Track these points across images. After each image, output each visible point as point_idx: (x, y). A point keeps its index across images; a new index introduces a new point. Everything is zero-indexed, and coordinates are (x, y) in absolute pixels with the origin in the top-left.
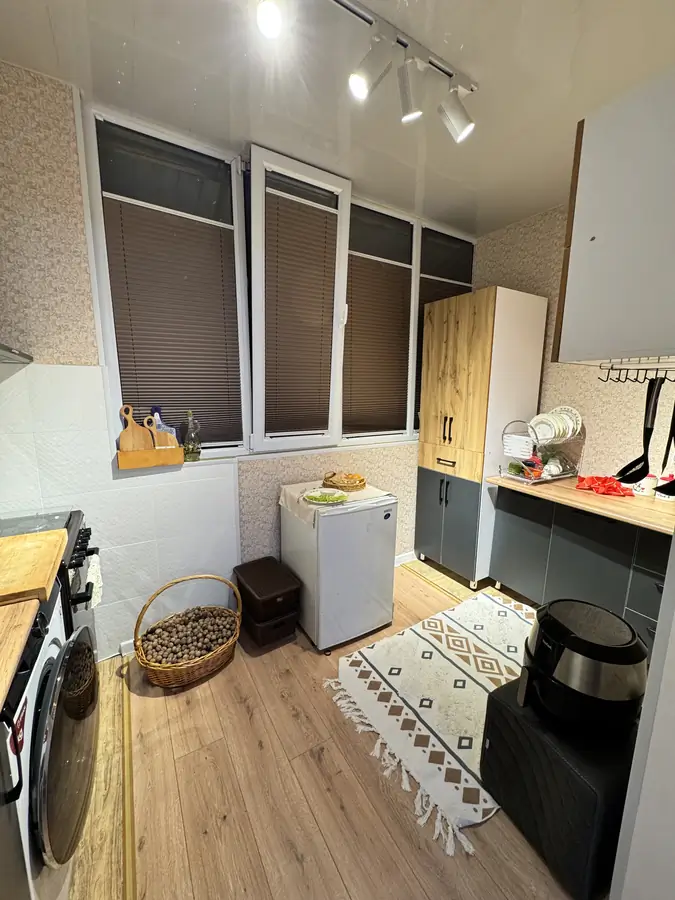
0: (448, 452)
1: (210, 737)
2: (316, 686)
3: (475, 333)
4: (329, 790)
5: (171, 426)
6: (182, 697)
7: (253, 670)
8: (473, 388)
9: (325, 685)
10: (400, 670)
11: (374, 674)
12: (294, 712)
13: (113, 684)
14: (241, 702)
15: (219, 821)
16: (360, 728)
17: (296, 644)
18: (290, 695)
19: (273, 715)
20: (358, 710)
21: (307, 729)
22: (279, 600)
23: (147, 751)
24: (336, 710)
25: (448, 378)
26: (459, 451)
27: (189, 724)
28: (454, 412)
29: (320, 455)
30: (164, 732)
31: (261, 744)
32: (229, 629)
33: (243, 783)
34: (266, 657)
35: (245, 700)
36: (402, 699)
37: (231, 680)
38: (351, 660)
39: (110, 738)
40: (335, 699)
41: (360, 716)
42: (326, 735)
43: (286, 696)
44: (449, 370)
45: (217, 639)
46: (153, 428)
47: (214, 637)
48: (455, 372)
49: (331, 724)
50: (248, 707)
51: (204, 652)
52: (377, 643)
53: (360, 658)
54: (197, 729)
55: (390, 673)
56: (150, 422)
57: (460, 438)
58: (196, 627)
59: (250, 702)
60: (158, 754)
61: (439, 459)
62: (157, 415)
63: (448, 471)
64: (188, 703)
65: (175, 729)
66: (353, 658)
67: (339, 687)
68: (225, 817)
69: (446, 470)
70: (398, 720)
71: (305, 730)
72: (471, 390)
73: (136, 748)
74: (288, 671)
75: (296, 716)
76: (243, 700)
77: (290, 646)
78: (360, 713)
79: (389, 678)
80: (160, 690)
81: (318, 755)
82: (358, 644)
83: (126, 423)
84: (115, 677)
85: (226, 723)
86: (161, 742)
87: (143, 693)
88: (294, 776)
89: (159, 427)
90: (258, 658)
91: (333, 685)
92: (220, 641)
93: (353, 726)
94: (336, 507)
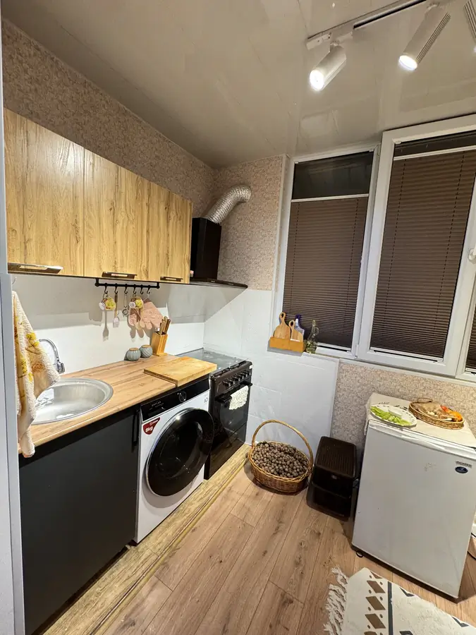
1: (251, 521)
2: (328, 564)
4: (271, 626)
5: (303, 328)
6: (257, 489)
7: (300, 512)
9: (334, 571)
11: (385, 614)
12: (298, 560)
13: (242, 457)
14: (278, 521)
15: (218, 560)
16: (329, 628)
17: (342, 524)
18: (306, 549)
19: (286, 546)
20: (340, 616)
21: (295, 579)
22: (334, 477)
23: (226, 498)
24: (324, 595)
27: (248, 505)
29: (425, 379)
30: (237, 497)
31: (265, 553)
32: (298, 472)
33: (241, 559)
34: (314, 512)
35: (281, 522)
37: (284, 505)
38: (373, 579)
39: (221, 478)
40: (332, 586)
41: (337, 621)
42: (302, 598)
43: (303, 546)
45: (288, 472)
46: (293, 328)
47: (286, 470)
49: (312, 598)
50: (278, 527)
51: (275, 473)
52: (416, 596)
53: (385, 588)
54: (249, 509)
56: (292, 324)
58: (282, 457)
59: (283, 526)
60: (228, 503)
62: (297, 320)
64: (257, 494)
65: (242, 500)
66: (378, 581)
67: (343, 585)
68: (221, 562)
71: (293, 577)
73: (225, 491)
74: (319, 534)
75: (297, 564)
76: (280, 522)
77: (338, 521)
78: (340, 620)
80: (253, 477)
81: (286, 601)
82: (395, 576)
83: (281, 322)
84: (244, 455)
85: (262, 522)
86: (233, 500)
87: (246, 472)
88: (263, 590)
89: (296, 327)
90: (310, 509)
91: (339, 578)
92: (289, 474)
93: (327, 620)
94: (390, 428)
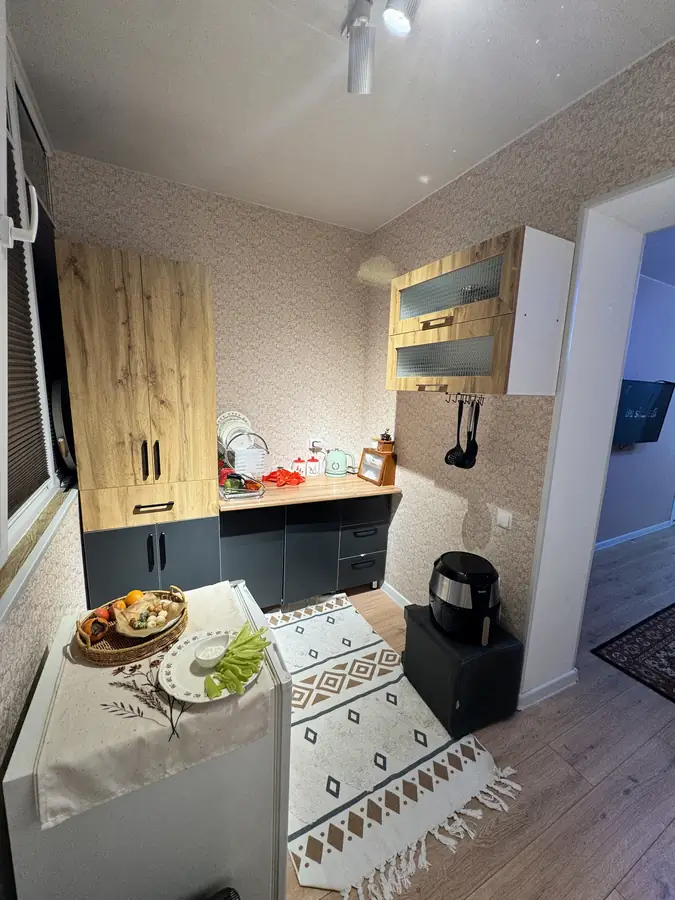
0: (154, 492)
3: (185, 321)
8: (192, 395)
10: (330, 779)
11: (336, 821)
16: (423, 862)
20: (398, 860)
25: (140, 382)
26: (176, 485)
28: (160, 433)
36: (376, 788)
41: (407, 858)
44: (139, 369)
48: (153, 372)
55: (336, 795)
57: (175, 466)
61: (138, 508)
63: (162, 518)
66: (302, 854)
69: (154, 518)
70: (405, 803)
72: (187, 399)
79: (343, 799)
